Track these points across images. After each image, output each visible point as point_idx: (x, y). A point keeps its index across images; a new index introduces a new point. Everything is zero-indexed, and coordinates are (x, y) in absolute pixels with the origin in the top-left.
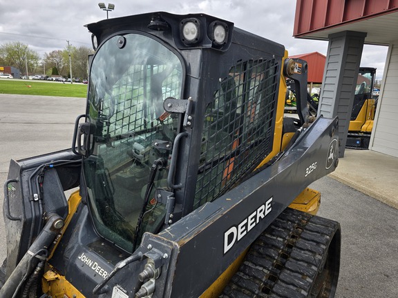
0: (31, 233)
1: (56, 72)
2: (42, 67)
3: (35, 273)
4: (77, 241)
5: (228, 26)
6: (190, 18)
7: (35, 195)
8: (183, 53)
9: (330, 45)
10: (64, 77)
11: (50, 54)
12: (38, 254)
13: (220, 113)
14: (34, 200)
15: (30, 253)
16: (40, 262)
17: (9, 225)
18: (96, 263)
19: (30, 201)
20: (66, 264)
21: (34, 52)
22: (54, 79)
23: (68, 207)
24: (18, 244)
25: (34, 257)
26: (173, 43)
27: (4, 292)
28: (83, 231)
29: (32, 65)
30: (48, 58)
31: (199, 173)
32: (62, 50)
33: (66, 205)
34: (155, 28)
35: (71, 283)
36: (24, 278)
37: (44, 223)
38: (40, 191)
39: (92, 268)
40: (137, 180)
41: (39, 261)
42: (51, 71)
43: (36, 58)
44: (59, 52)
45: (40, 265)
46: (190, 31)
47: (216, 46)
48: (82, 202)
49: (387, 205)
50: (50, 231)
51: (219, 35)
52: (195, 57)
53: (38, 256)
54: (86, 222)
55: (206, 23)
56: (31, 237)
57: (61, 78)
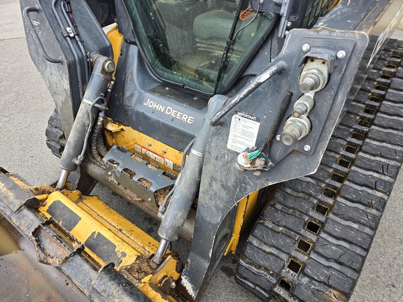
0: (80, 80)
3: (99, 123)
4: (136, 87)
7: (68, 29)
12: (97, 103)
14: (70, 37)
15: (87, 102)
16: (101, 111)
17: (47, 73)
18: (169, 107)
19: (65, 37)
20: (130, 113)
23: (111, 46)
24: (69, 93)
25: (93, 106)
27: (72, 144)
28: (138, 76)
33: (108, 44)
35: (141, 132)
36: (89, 130)
37: (91, 67)
38: (73, 24)
39: (166, 112)
40: (187, 9)
41: (99, 111)
45: (101, 114)
48: (126, 41)
50: (102, 76)
53: (97, 105)
54: (138, 66)
56: (80, 83)
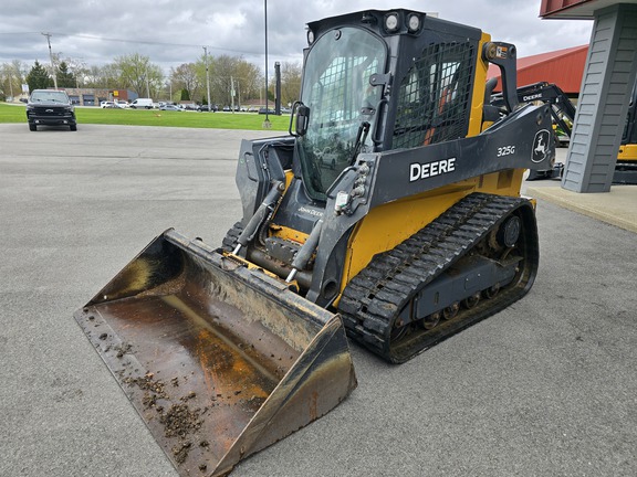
0: (263, 192)
1: (186, 96)
2: (167, 89)
3: (268, 219)
4: (295, 201)
5: (421, 16)
6: (391, 12)
7: (264, 165)
8: (387, 39)
9: (596, 25)
10: (198, 103)
11: (178, 69)
12: (270, 206)
13: (417, 104)
14: (264, 168)
15: (265, 204)
19: (261, 168)
21: (156, 68)
22: (184, 106)
25: (267, 208)
26: (378, 32)
28: (298, 195)
29: (153, 87)
30: (175, 75)
31: (395, 134)
32: (194, 62)
33: (285, 177)
34: (366, 22)
35: (293, 229)
36: (261, 222)
37: (271, 186)
38: (267, 163)
39: (311, 213)
41: (271, 210)
42: (179, 95)
43: (159, 77)
44: (190, 66)
45: (271, 214)
46: (392, 22)
47: (411, 32)
48: (295, 176)
49: (624, 230)
50: (277, 191)
51: (414, 23)
52: (394, 41)
54: (300, 190)
55: (404, 15)
57: (193, 105)
